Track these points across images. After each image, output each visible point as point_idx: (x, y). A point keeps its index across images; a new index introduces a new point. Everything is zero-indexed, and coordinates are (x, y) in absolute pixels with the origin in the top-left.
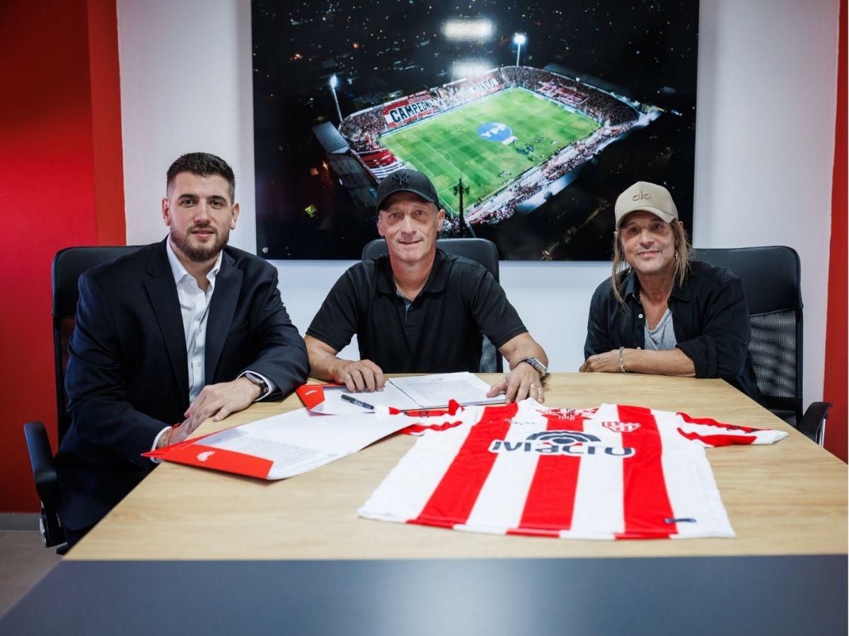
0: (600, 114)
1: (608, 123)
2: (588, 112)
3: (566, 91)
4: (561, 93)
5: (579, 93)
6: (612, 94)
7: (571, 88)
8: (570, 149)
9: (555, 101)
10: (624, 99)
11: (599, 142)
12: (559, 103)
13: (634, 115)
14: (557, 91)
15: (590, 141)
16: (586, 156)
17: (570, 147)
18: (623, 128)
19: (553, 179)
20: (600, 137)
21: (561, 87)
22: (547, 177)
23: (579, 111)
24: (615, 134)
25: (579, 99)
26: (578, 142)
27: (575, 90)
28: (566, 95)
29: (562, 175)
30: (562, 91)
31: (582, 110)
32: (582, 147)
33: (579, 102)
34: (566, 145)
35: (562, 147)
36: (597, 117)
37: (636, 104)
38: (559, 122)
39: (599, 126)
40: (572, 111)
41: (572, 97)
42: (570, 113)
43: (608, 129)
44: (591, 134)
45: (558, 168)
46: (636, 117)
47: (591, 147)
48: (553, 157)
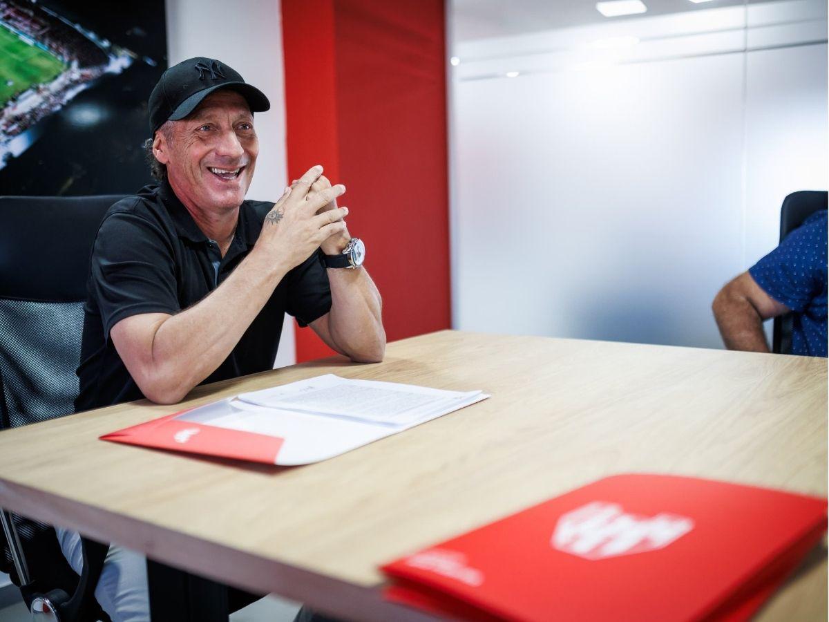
0: (65, 52)
1: (75, 64)
2: (50, 47)
3: (19, 13)
4: (13, 15)
5: (38, 19)
6: (77, 27)
7: (26, 11)
8: (32, 94)
9: (6, 26)
10: (91, 36)
11: (67, 88)
12: (12, 29)
13: (102, 58)
14: (8, 12)
15: (55, 86)
16: (52, 105)
17: (30, 92)
18: (92, 72)
19: (14, 134)
20: (67, 82)
21: (13, 7)
22: (4, 132)
23: (39, 44)
24: (84, 79)
25: (37, 27)
26: (41, 86)
27: (31, 14)
28: (20, 19)
29: (23, 129)
30: (15, 12)
31: (43, 42)
32: (46, 93)
33: (38, 31)
34: (25, 88)
35: (20, 90)
36: (61, 54)
37: (106, 44)
38: (14, 56)
39: (65, 66)
40: (30, 42)
41: (27, 22)
42: (26, 45)
43: (76, 73)
44: (56, 78)
45: (17, 119)
46: (107, 61)
47: (59, 94)
48: (10, 103)
